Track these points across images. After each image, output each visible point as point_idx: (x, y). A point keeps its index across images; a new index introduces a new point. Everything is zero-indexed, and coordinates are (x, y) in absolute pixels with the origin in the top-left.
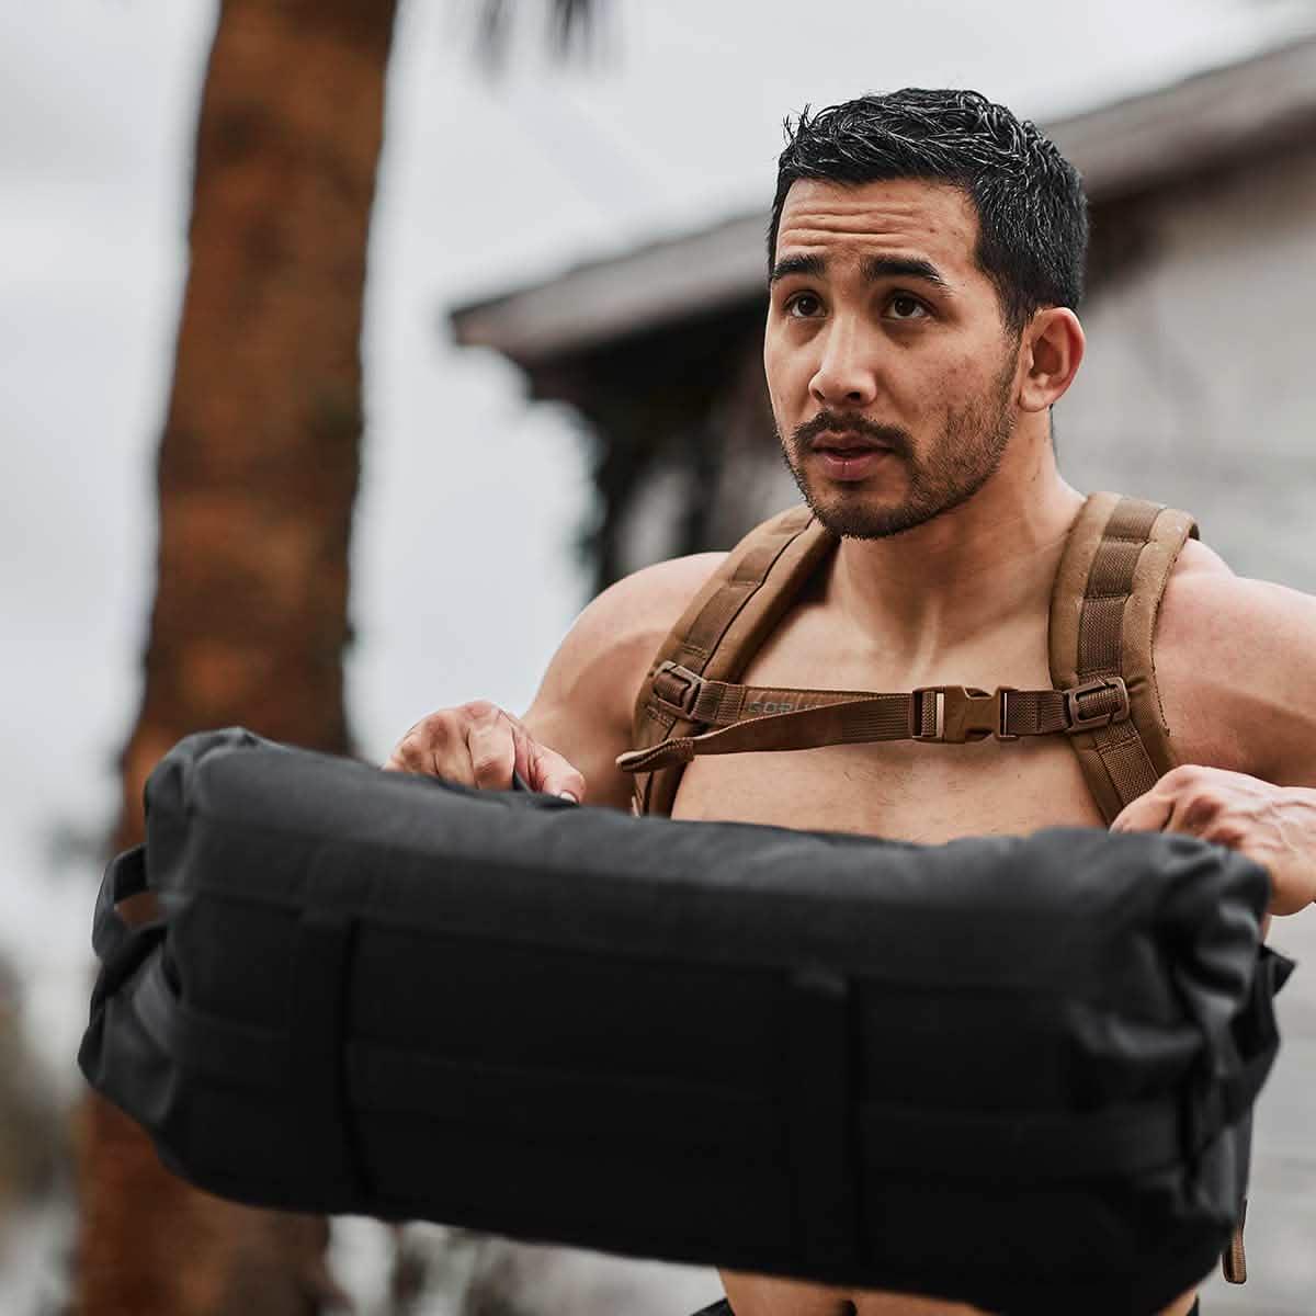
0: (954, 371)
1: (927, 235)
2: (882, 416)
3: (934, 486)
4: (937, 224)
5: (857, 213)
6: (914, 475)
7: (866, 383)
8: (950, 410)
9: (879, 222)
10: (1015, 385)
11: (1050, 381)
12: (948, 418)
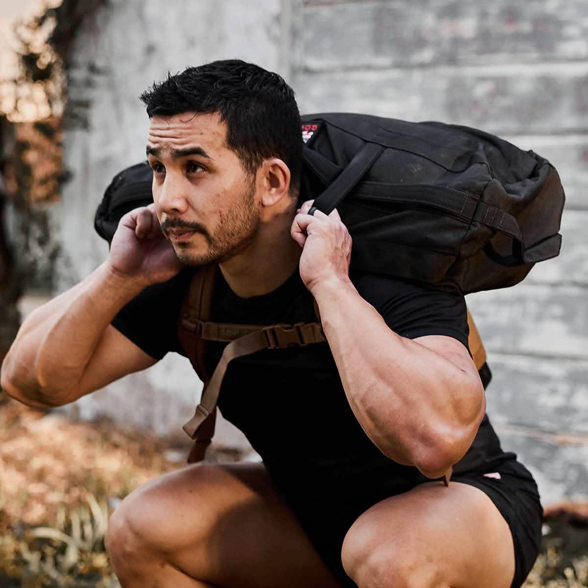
0: (218, 196)
1: (199, 136)
2: (190, 217)
3: (221, 245)
4: (204, 131)
5: (168, 129)
6: (209, 240)
7: (179, 204)
8: (220, 212)
9: (177, 133)
10: (257, 196)
11: (276, 191)
12: (221, 216)
